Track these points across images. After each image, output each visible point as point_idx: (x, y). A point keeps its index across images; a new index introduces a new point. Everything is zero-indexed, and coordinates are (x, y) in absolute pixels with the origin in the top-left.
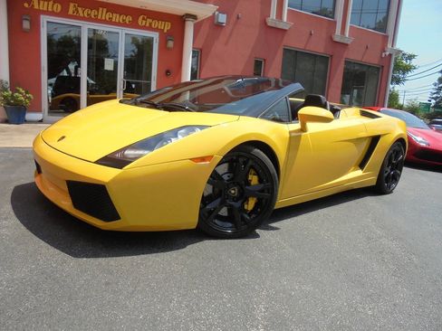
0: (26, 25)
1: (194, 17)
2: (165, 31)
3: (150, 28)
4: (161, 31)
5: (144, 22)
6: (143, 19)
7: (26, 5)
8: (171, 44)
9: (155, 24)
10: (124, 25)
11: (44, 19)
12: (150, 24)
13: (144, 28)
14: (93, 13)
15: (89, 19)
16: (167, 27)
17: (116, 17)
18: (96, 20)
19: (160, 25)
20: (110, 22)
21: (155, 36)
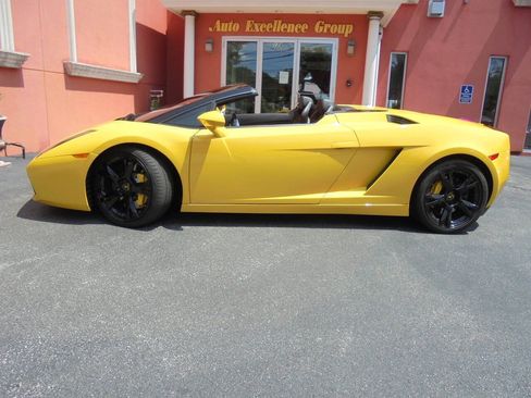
0: (208, 47)
1: (379, 14)
2: (346, 35)
3: (329, 34)
4: (341, 36)
5: (321, 28)
6: (321, 25)
7: (210, 29)
8: (351, 50)
9: (334, 29)
10: (300, 34)
11: (225, 40)
12: (329, 30)
13: (321, 35)
14: (268, 27)
15: (265, 33)
16: (348, 30)
17: (291, 28)
18: (271, 33)
19: (340, 29)
20: (285, 34)
21: (335, 42)
